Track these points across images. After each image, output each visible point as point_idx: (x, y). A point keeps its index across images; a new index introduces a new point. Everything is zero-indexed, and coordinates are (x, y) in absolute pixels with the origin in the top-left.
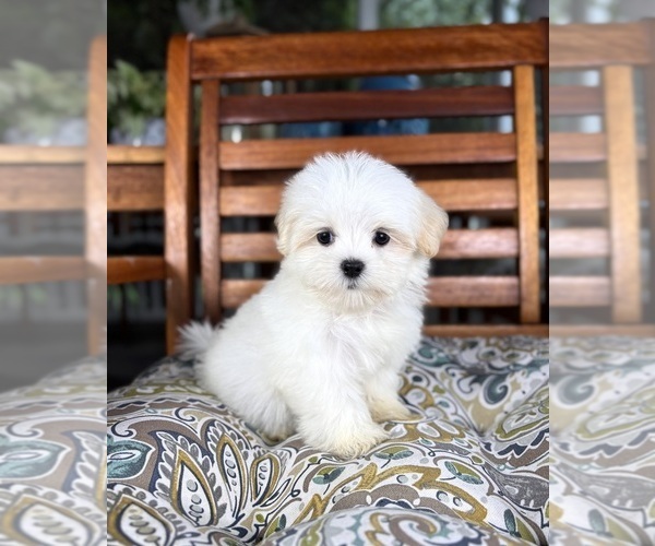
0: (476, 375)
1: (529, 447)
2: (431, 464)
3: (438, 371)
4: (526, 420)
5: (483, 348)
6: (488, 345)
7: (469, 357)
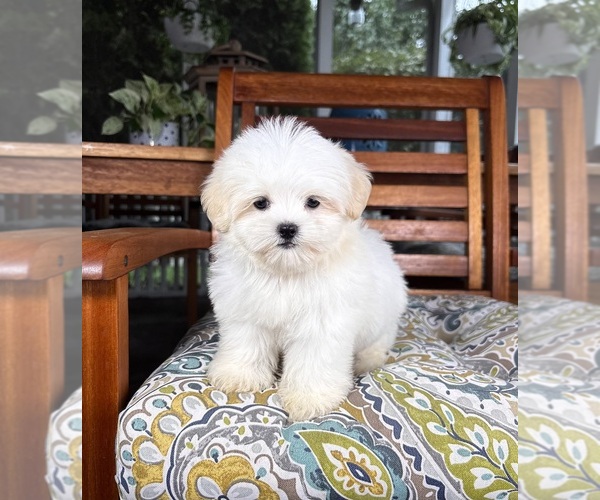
0: (439, 315)
1: (479, 345)
2: (424, 353)
3: (415, 311)
4: (476, 333)
5: (441, 300)
6: (444, 298)
7: (432, 305)
